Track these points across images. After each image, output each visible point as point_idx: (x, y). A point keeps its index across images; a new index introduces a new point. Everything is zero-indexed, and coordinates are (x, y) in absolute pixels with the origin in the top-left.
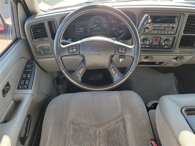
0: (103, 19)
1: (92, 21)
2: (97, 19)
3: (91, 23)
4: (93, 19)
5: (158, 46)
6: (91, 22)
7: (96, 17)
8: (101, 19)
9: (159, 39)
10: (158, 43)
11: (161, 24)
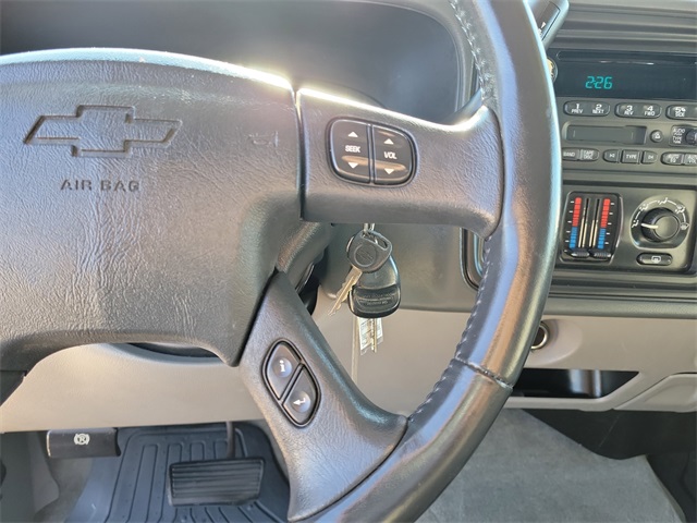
5: (603, 250)
9: (606, 208)
10: (603, 231)
11: (620, 104)
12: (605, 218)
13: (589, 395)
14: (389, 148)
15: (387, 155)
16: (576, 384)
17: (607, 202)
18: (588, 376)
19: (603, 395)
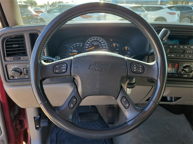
0: (103, 41)
1: (89, 43)
2: (95, 41)
3: (87, 45)
4: (90, 41)
5: (175, 74)
6: (87, 43)
7: (94, 38)
8: (100, 41)
9: (176, 65)
10: (175, 70)
11: (180, 46)
12: (176, 67)
13: (171, 101)
14: (140, 68)
15: (140, 69)
16: (169, 99)
17: (176, 64)
18: (171, 98)
19: (174, 101)
